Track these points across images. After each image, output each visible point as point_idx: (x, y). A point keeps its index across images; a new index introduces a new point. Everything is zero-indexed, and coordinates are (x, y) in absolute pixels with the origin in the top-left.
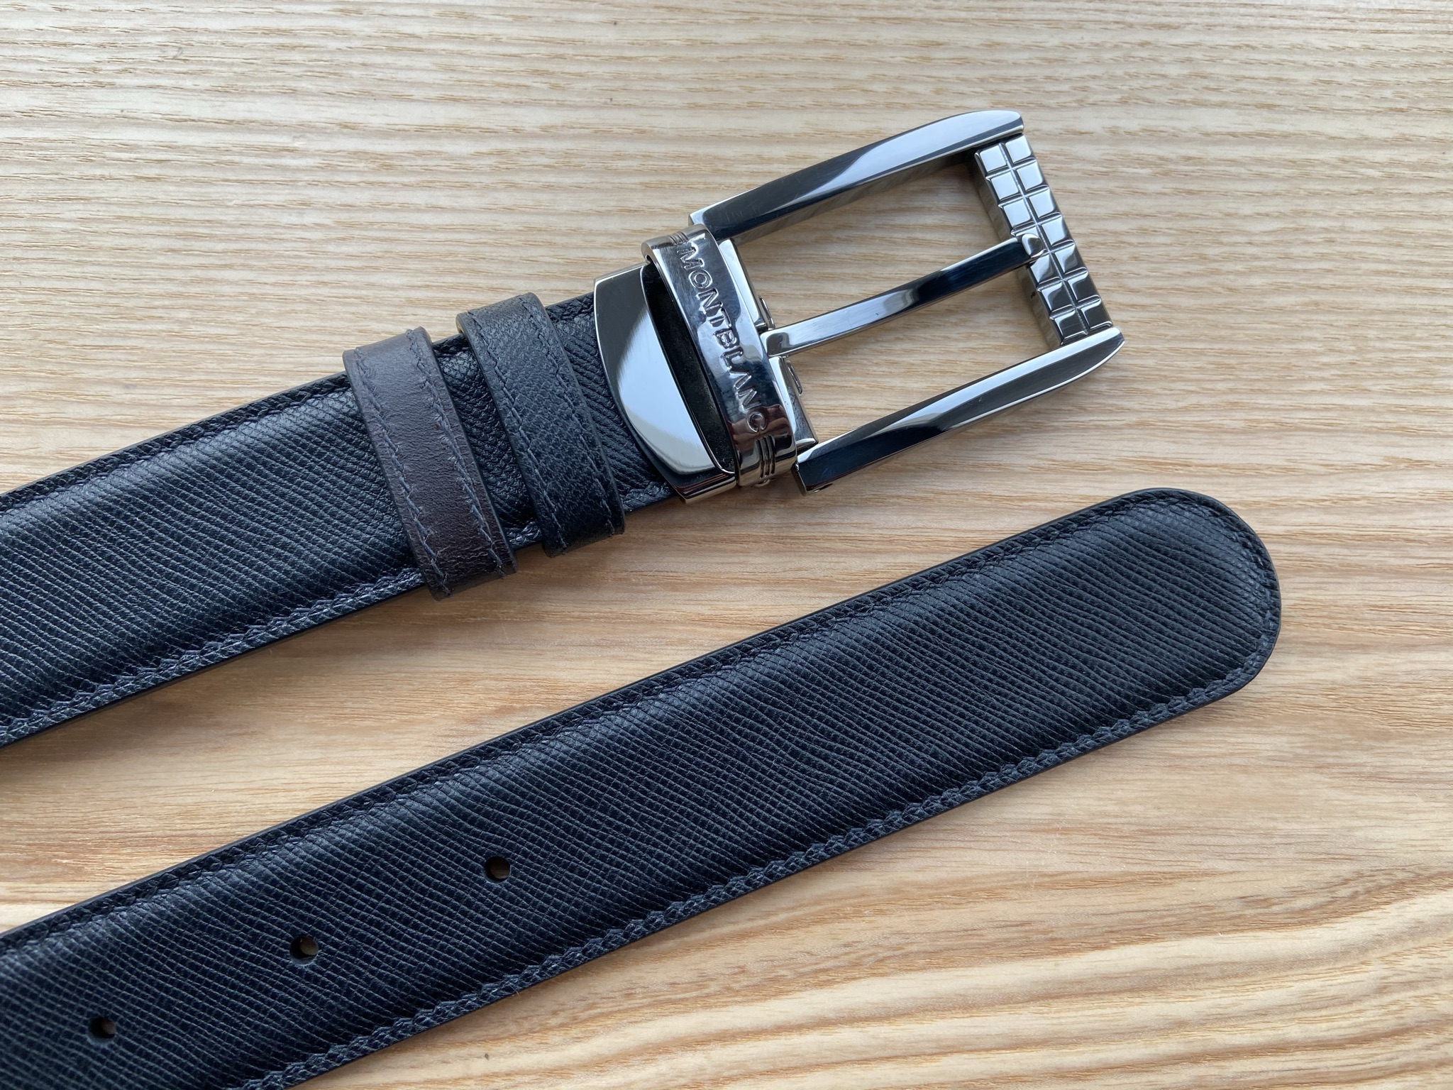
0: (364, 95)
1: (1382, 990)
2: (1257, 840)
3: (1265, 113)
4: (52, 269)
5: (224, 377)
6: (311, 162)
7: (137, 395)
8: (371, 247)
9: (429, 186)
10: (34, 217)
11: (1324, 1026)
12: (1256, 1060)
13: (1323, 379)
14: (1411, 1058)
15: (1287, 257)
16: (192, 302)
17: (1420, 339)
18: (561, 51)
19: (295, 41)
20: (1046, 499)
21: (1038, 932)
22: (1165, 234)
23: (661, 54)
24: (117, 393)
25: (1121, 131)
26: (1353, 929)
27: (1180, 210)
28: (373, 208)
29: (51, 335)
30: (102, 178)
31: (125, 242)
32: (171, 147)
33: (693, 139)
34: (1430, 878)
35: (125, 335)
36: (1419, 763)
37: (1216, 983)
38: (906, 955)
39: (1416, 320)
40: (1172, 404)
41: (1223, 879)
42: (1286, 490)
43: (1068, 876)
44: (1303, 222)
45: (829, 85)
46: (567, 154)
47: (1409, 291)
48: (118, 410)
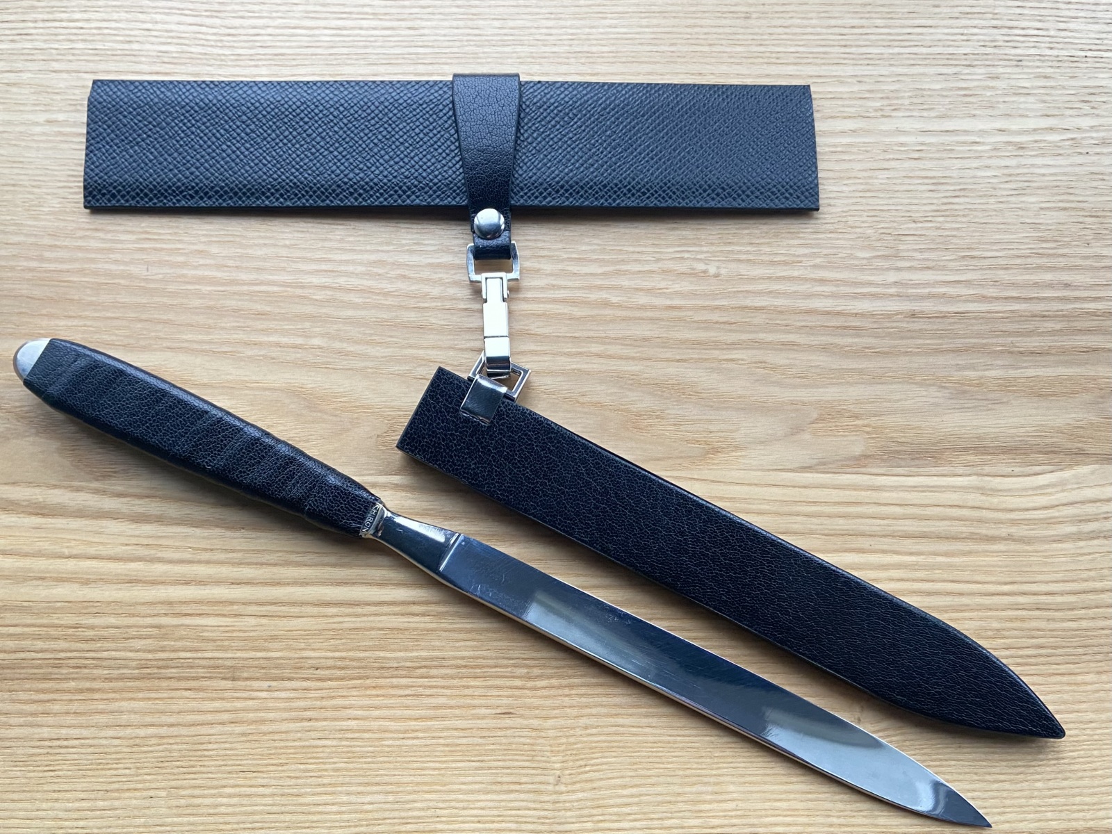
6: (988, 147)
7: (926, 255)
8: (1021, 185)
9: (1043, 155)
10: (865, 178)
19: (971, 93)
24: (918, 255)
28: (1018, 167)
29: (883, 231)
30: (894, 159)
32: (922, 144)
35: (916, 229)
46: (1104, 139)
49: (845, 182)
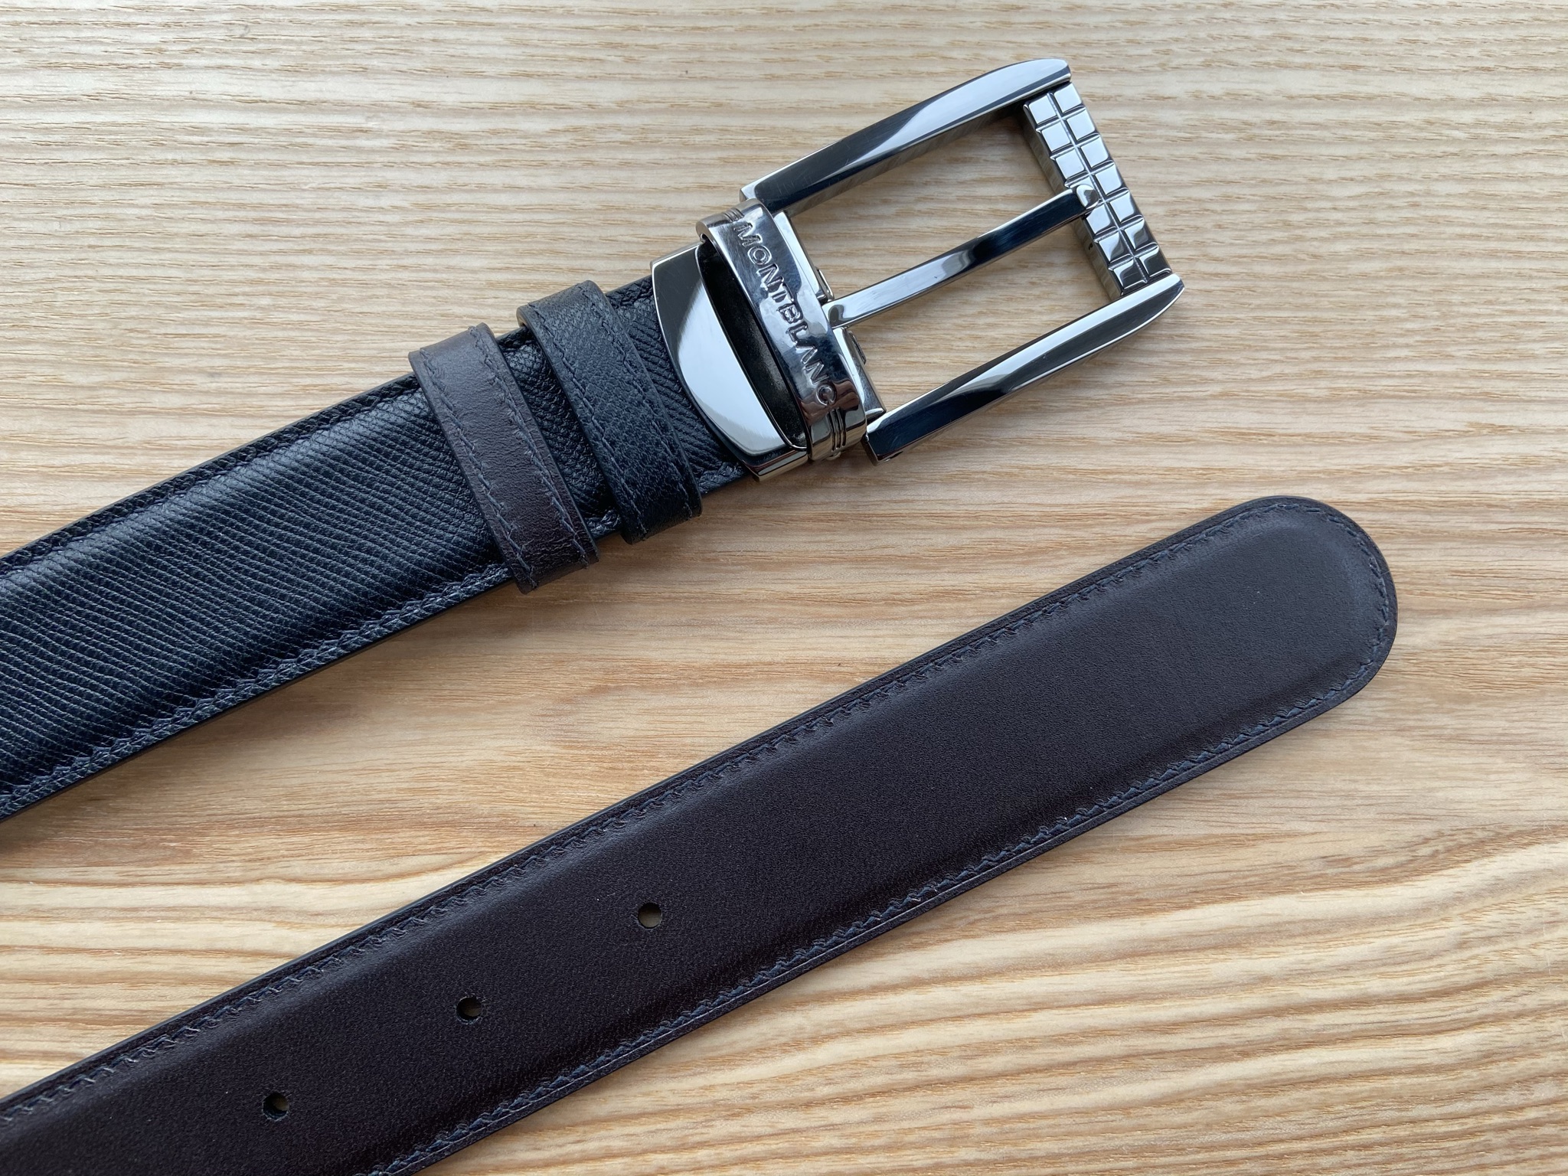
0: (437, 73)
1: (1462, 945)
2: (1338, 801)
3: (1350, 75)
4: (129, 257)
5: (308, 364)
6: (385, 142)
7: (223, 383)
8: (451, 230)
9: (505, 165)
10: (106, 204)
11: (1405, 980)
12: (1340, 1013)
13: (1407, 346)
14: (1490, 1010)
15: (1371, 222)
16: (274, 289)
17: (1505, 303)
18: (634, 22)
19: (363, 18)
20: (1131, 472)
21: (1124, 893)
22: (1248, 201)
23: (736, 23)
24: (200, 381)
25: (1204, 95)
26: (1434, 886)
27: (1265, 176)
28: (450, 189)
29: (131, 325)
30: (174, 163)
31: (203, 228)
32: (242, 130)
33: (770, 112)
34: (1510, 837)
35: (207, 323)
36: (1498, 724)
37: (1298, 940)
38: (996, 918)
39: (1501, 284)
40: (1255, 374)
41: (1306, 839)
42: (1369, 458)
43: (1153, 840)
44: (1388, 186)
45: (909, 52)
46: (644, 130)
47: (1493, 255)
48: (204, 399)
49: (60, 212)
